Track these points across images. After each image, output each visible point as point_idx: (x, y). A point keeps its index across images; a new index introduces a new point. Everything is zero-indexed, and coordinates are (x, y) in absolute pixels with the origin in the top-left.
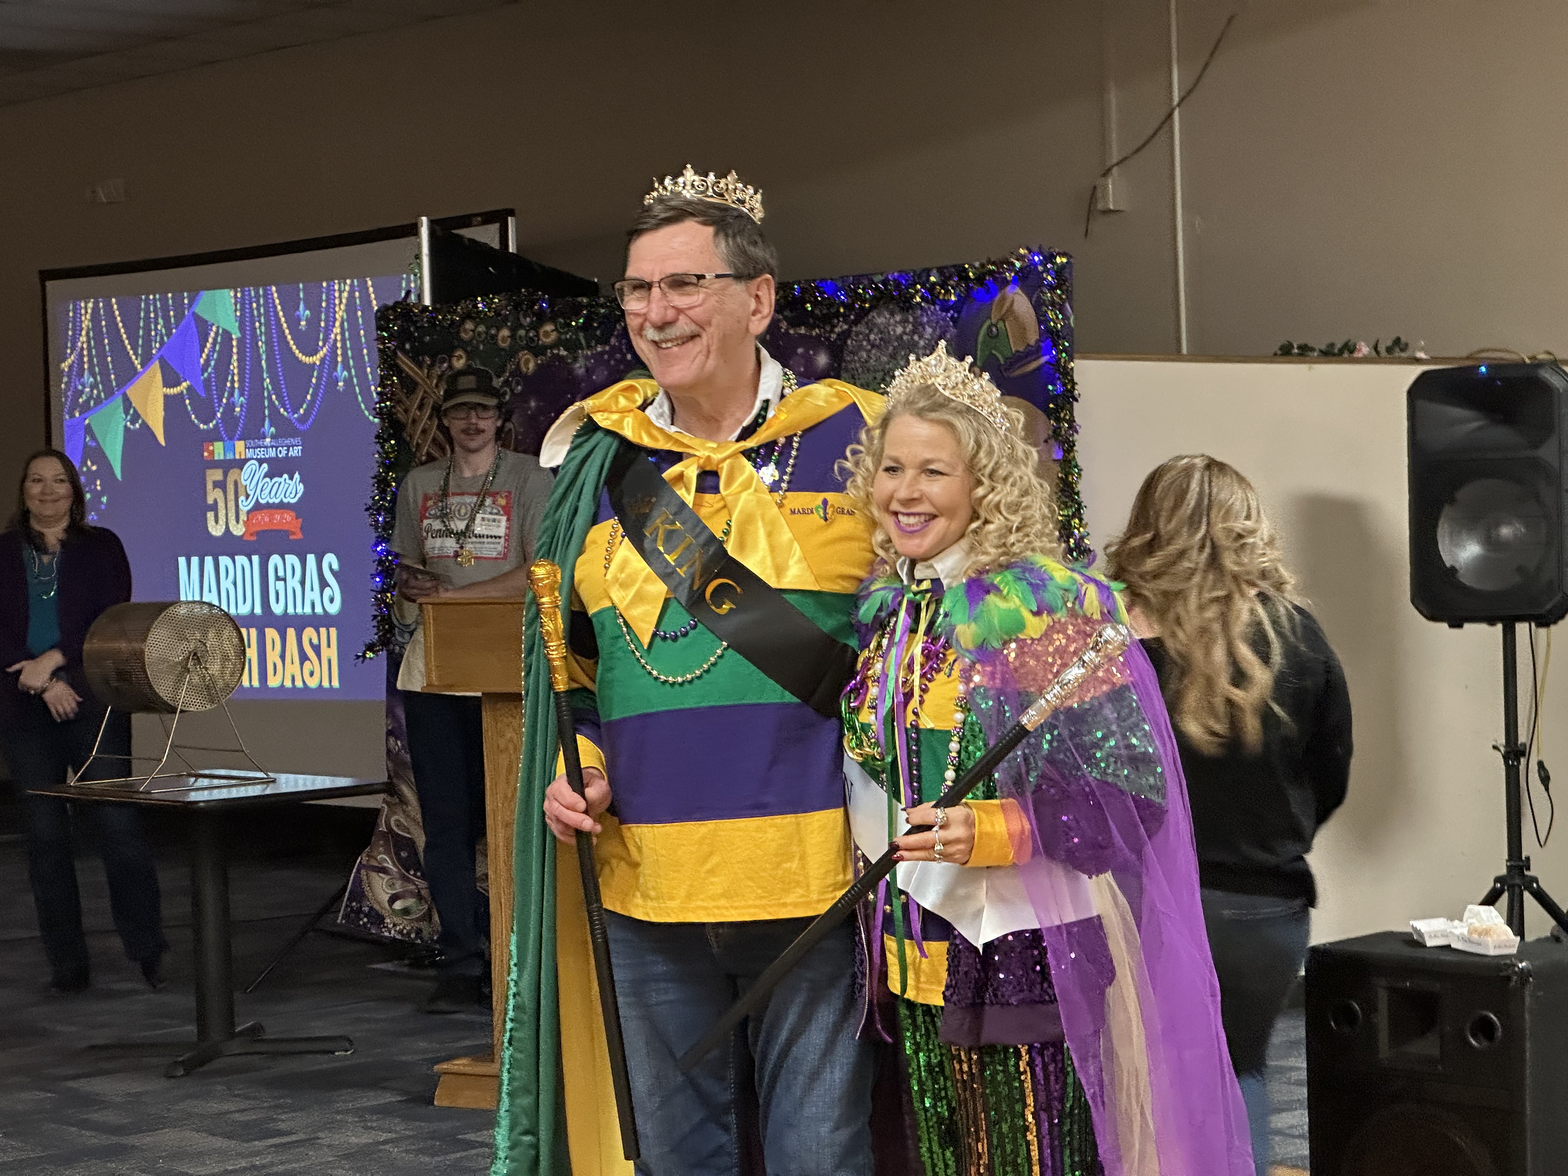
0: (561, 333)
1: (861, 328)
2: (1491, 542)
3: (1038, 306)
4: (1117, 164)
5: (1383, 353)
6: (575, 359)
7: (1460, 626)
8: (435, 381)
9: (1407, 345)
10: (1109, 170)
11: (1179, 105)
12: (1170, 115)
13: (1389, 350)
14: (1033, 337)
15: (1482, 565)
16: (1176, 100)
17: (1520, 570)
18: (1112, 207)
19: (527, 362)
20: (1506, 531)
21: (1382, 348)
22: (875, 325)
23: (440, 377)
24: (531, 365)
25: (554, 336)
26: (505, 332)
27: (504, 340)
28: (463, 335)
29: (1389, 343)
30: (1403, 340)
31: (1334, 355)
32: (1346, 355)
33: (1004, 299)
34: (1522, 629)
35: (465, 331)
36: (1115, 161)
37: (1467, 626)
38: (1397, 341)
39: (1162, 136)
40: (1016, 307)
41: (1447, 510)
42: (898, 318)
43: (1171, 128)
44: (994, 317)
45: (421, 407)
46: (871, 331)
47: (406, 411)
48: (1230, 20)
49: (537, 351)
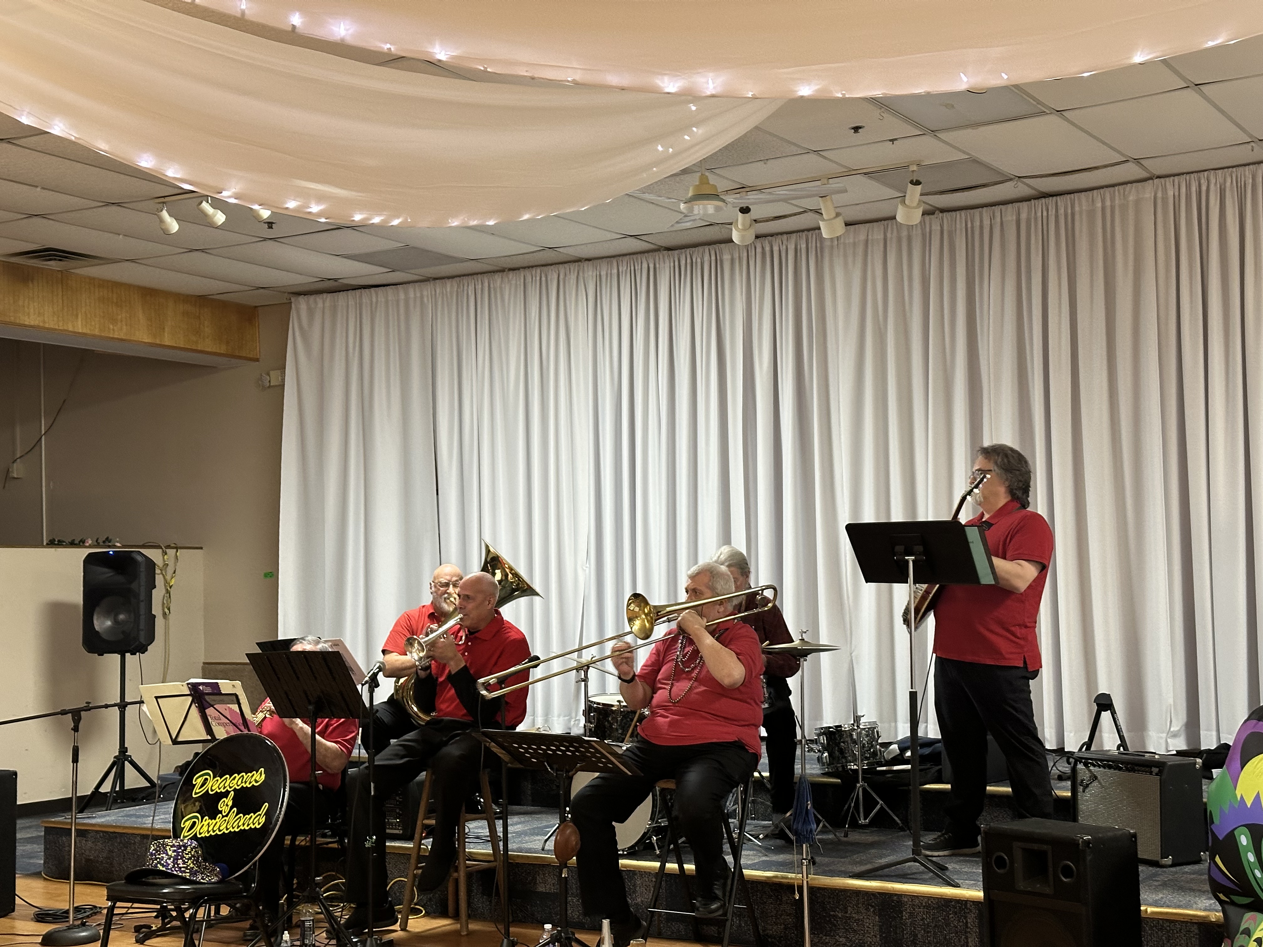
2: (116, 622)
4: (20, 457)
5: (101, 544)
7: (102, 655)
9: (111, 540)
10: (16, 460)
11: (44, 434)
12: (41, 438)
13: (104, 542)
15: (110, 630)
16: (43, 432)
17: (123, 632)
18: (15, 476)
20: (121, 617)
21: (100, 541)
29: (104, 539)
30: (110, 538)
31: (75, 544)
32: (81, 544)
34: (128, 655)
36: (18, 456)
37: (105, 655)
38: (107, 538)
39: (37, 448)
41: (97, 609)
43: (41, 443)
48: (64, 402)
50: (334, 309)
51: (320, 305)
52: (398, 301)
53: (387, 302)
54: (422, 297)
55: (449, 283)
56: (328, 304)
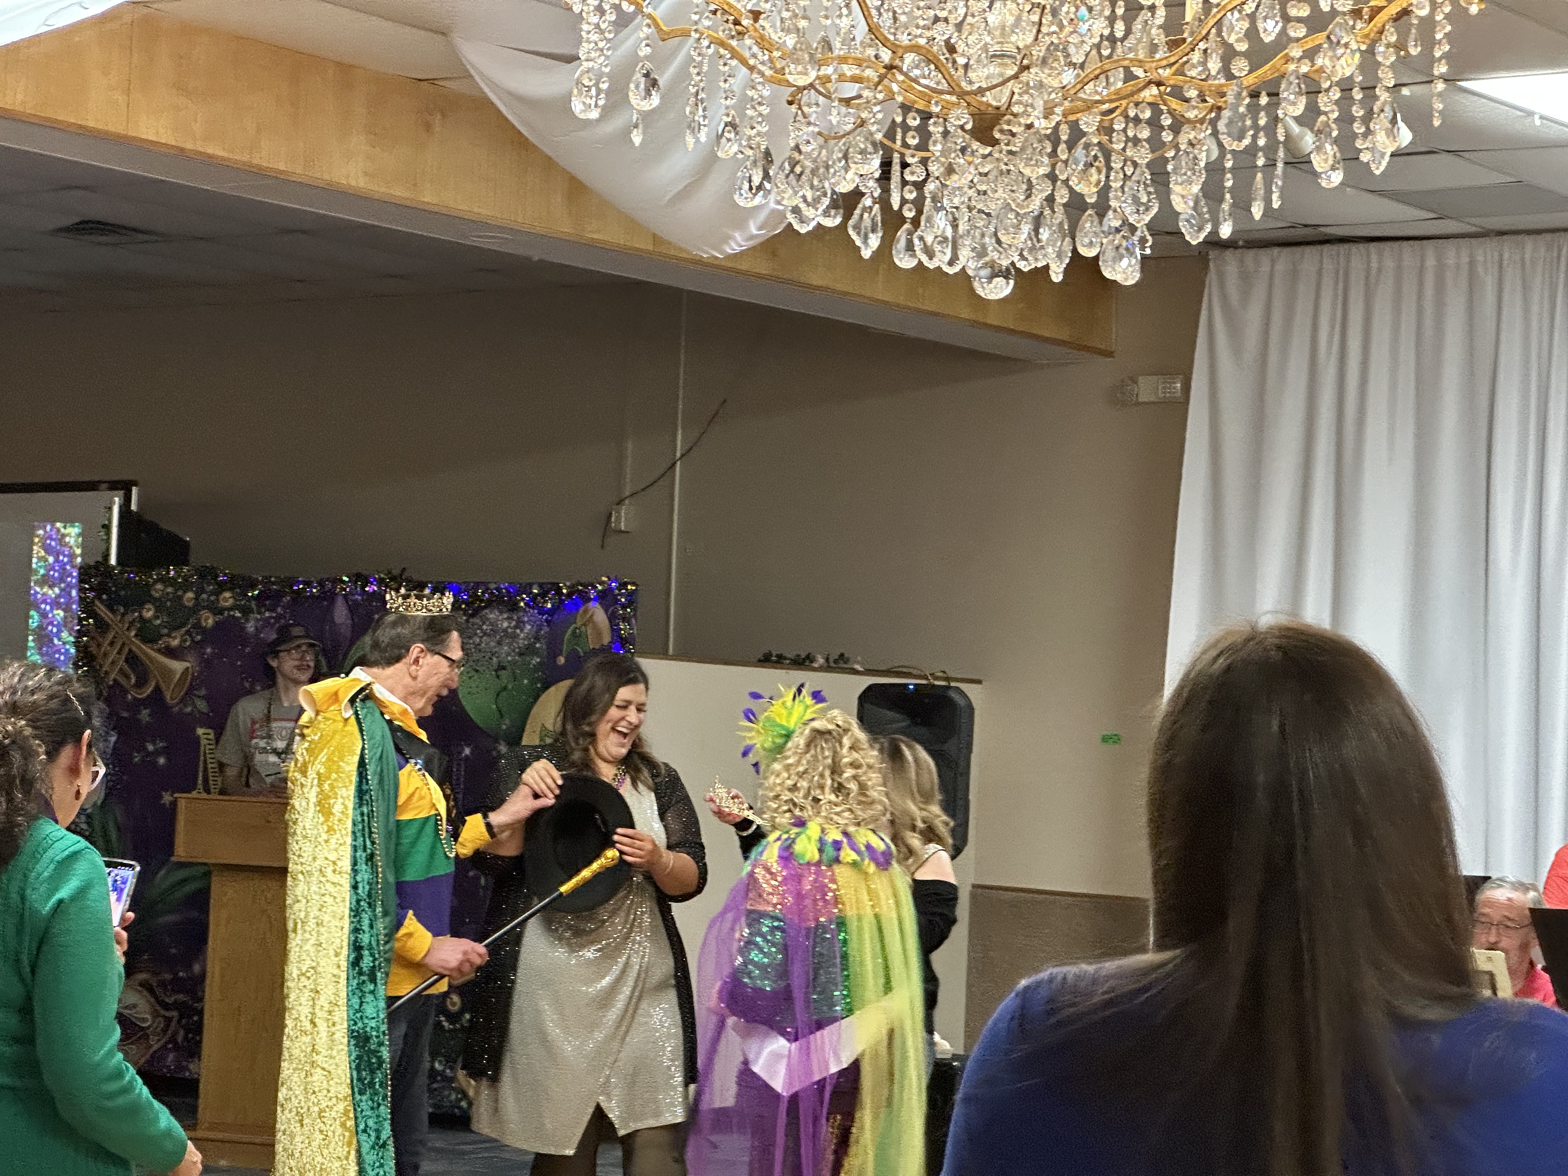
0: (236, 600)
1: (476, 620)
3: (612, 618)
6: (247, 621)
8: (127, 625)
9: (847, 657)
10: (624, 500)
11: (682, 458)
12: (674, 464)
13: (836, 662)
14: (607, 639)
16: (678, 455)
18: (622, 528)
19: (206, 619)
21: (831, 661)
22: (488, 619)
23: (132, 623)
24: (210, 621)
25: (231, 601)
26: (190, 595)
27: (189, 600)
28: (153, 593)
29: (837, 656)
30: (843, 652)
33: (586, 611)
35: (156, 590)
36: (627, 493)
38: (842, 655)
40: (595, 618)
42: (505, 616)
43: (673, 476)
44: (579, 623)
45: (112, 644)
46: (484, 623)
47: (99, 646)
49: (217, 611)
50: (1294, 274)
51: (1265, 268)
52: (1421, 270)
53: (1399, 268)
54: (1472, 264)
55: (1529, 243)
56: (1280, 267)
